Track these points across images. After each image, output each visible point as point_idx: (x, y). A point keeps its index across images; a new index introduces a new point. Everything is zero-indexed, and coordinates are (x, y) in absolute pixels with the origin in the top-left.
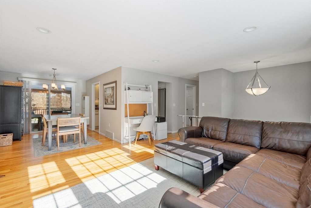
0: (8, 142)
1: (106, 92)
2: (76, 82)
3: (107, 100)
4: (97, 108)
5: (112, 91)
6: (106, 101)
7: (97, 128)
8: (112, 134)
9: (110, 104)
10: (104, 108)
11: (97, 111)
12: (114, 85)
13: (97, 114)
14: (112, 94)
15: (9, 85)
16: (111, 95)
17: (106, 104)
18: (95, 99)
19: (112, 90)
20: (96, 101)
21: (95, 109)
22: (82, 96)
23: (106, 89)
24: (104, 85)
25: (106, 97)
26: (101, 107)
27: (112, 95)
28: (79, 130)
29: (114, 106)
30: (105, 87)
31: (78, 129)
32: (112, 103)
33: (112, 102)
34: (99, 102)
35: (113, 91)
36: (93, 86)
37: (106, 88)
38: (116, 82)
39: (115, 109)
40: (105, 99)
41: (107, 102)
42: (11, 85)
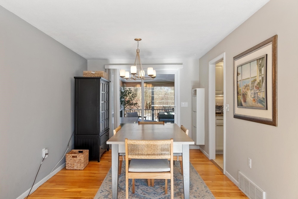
0: (79, 165)
1: (240, 76)
2: (181, 64)
3: (244, 96)
4: (219, 111)
5: (260, 70)
6: (241, 97)
7: (219, 154)
8: (261, 194)
9: (252, 107)
10: (236, 117)
11: (219, 118)
12: (268, 50)
13: (220, 126)
14: (259, 79)
15: (88, 76)
16: (255, 80)
17: (242, 105)
18: (216, 94)
19: (260, 66)
20: (216, 98)
21: (216, 113)
22: (192, 89)
23: (240, 68)
24: (236, 58)
25: (242, 88)
26: (227, 112)
27: (258, 81)
28: (169, 172)
29: (267, 115)
30: (239, 62)
31: (168, 170)
32: (260, 105)
33: (261, 101)
34: (223, 100)
35: (263, 69)
36: (211, 67)
37: (241, 66)
38: (274, 40)
39: (273, 123)
40: (238, 93)
41: (245, 101)
42: (90, 76)
